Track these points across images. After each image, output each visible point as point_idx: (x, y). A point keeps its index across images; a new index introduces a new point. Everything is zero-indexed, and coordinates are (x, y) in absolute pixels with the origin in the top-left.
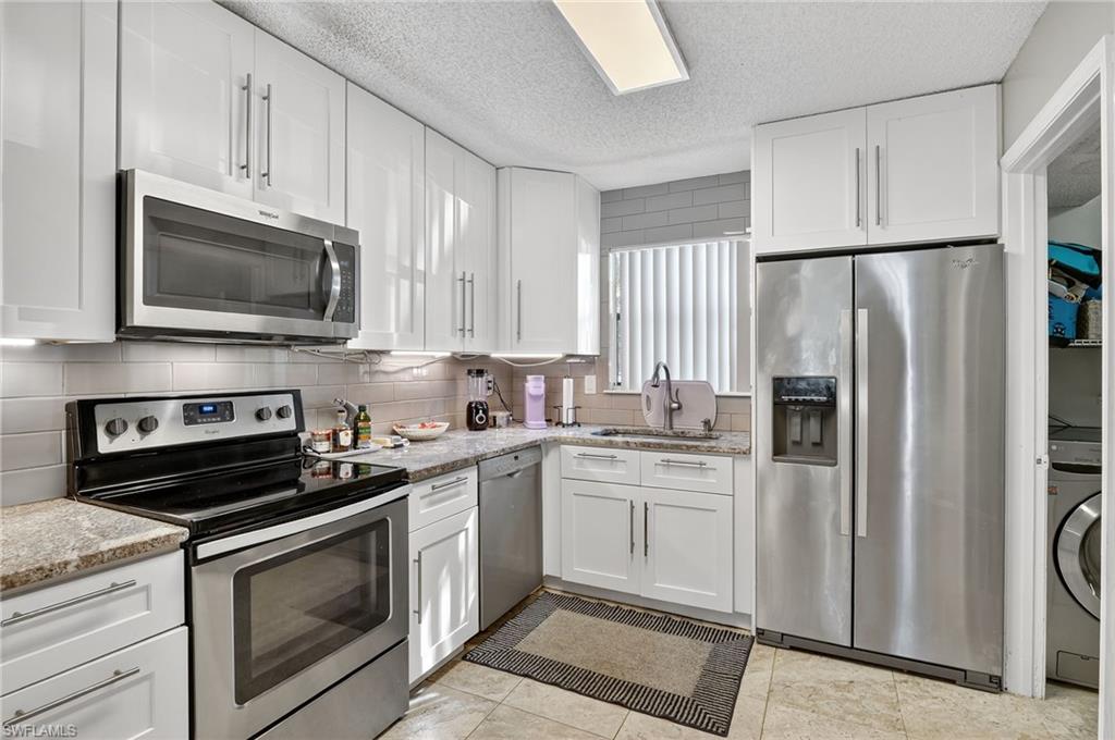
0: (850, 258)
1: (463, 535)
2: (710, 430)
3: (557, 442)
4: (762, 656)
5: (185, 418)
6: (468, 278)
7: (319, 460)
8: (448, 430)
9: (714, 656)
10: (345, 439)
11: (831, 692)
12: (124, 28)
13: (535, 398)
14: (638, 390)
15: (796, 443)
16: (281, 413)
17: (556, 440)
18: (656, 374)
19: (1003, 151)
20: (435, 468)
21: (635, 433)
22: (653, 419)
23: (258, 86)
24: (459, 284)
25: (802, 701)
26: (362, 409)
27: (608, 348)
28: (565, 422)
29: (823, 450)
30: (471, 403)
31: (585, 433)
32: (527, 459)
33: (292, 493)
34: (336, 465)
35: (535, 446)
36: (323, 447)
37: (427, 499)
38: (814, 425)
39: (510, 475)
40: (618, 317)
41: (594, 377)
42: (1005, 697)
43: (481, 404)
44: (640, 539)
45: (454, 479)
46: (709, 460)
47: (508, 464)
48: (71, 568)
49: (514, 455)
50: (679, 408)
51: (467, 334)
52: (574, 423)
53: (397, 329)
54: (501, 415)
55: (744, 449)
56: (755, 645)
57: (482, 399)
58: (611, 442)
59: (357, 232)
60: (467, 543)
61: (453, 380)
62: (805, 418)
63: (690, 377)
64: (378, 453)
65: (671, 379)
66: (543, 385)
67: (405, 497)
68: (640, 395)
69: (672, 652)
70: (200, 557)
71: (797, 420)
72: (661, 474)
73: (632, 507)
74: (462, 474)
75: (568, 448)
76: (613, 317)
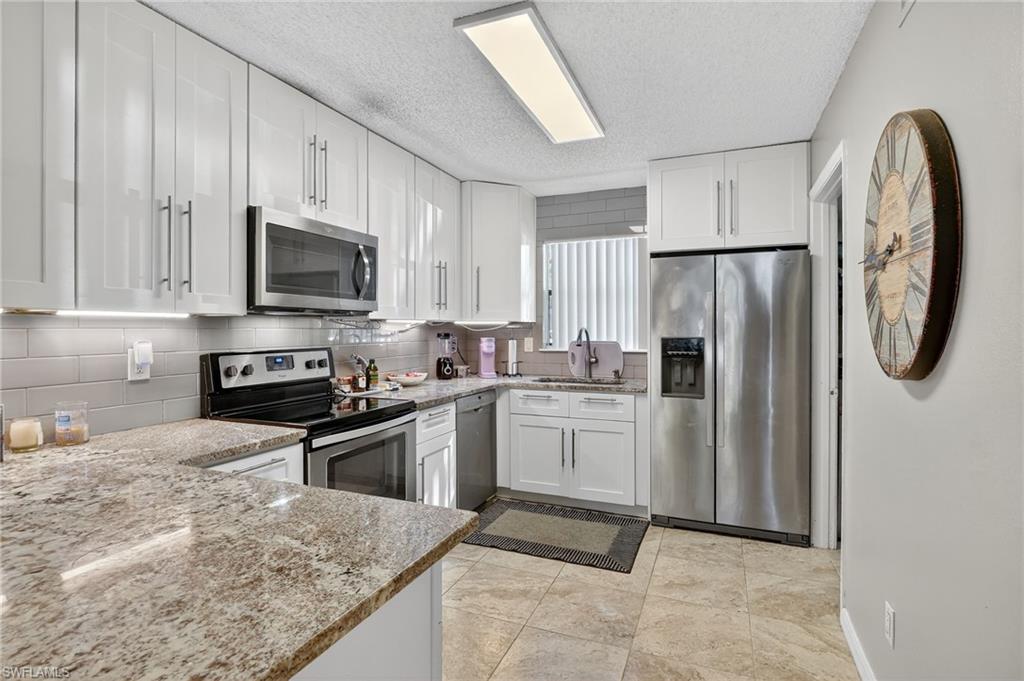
0: (712, 257)
1: (446, 450)
2: (619, 378)
3: (508, 387)
4: (655, 533)
5: (268, 366)
6: (443, 265)
7: (345, 397)
8: (426, 379)
9: (620, 534)
10: (362, 383)
11: (700, 550)
12: (251, 115)
13: (487, 355)
14: (566, 349)
15: (677, 384)
16: (321, 364)
17: (506, 386)
18: (580, 337)
19: (810, 186)
20: (431, 401)
21: (564, 381)
22: (576, 370)
23: (320, 141)
24: (437, 270)
25: (680, 555)
26: (372, 362)
27: (542, 317)
28: (510, 373)
29: (695, 388)
30: (440, 359)
31: (528, 380)
32: (486, 399)
33: (329, 419)
34: (355, 401)
35: (492, 391)
36: (347, 388)
37: (425, 423)
38: (689, 371)
39: (476, 410)
40: (550, 293)
41: (532, 339)
42: (811, 550)
43: (448, 359)
44: (569, 453)
45: (442, 410)
46: (619, 398)
47: (474, 403)
48: (257, 447)
49: (477, 396)
50: (597, 361)
51: (443, 307)
52: (518, 374)
53: (398, 305)
54: (462, 369)
55: (642, 389)
56: (650, 526)
57: (449, 356)
58: (548, 386)
59: (377, 238)
60: (449, 457)
61: (425, 341)
62: (683, 367)
63: (604, 339)
64: (384, 393)
65: (591, 340)
66: (494, 345)
67: (414, 420)
68: (566, 352)
69: (593, 531)
70: (314, 447)
71: (678, 368)
72: (584, 409)
73: (563, 433)
74: (446, 407)
75: (515, 391)
76: (546, 293)
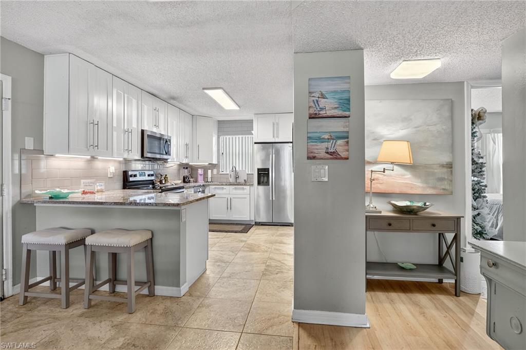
2: (246, 181)
3: (209, 185)
4: (255, 227)
5: (140, 175)
6: (187, 144)
8: (180, 182)
9: (245, 227)
10: (164, 182)
13: (201, 175)
15: (262, 182)
16: (152, 175)
18: (233, 169)
22: (232, 180)
23: (157, 109)
24: (185, 146)
26: (166, 175)
27: (220, 162)
28: (209, 181)
29: (267, 183)
30: (184, 176)
32: (202, 188)
35: (203, 185)
39: (199, 192)
41: (216, 170)
44: (229, 207)
46: (245, 187)
50: (238, 177)
51: (187, 158)
52: (212, 181)
54: (192, 180)
55: (252, 184)
56: (254, 225)
57: (187, 175)
58: (222, 184)
59: (171, 137)
61: (179, 170)
62: (264, 177)
63: (241, 169)
65: (236, 170)
66: (203, 171)
68: (228, 174)
69: (237, 227)
71: (262, 177)
72: (234, 191)
73: (227, 199)
75: (212, 186)
76: (221, 154)
